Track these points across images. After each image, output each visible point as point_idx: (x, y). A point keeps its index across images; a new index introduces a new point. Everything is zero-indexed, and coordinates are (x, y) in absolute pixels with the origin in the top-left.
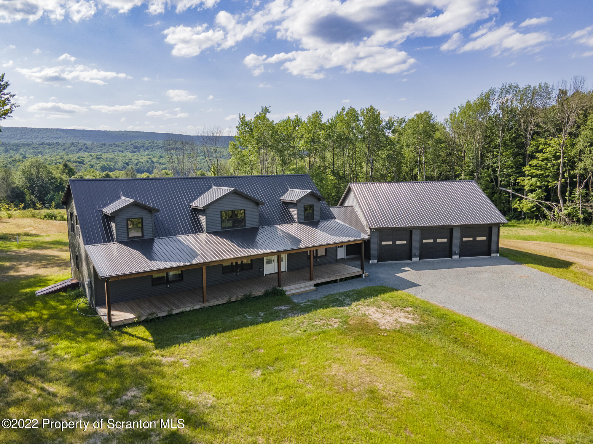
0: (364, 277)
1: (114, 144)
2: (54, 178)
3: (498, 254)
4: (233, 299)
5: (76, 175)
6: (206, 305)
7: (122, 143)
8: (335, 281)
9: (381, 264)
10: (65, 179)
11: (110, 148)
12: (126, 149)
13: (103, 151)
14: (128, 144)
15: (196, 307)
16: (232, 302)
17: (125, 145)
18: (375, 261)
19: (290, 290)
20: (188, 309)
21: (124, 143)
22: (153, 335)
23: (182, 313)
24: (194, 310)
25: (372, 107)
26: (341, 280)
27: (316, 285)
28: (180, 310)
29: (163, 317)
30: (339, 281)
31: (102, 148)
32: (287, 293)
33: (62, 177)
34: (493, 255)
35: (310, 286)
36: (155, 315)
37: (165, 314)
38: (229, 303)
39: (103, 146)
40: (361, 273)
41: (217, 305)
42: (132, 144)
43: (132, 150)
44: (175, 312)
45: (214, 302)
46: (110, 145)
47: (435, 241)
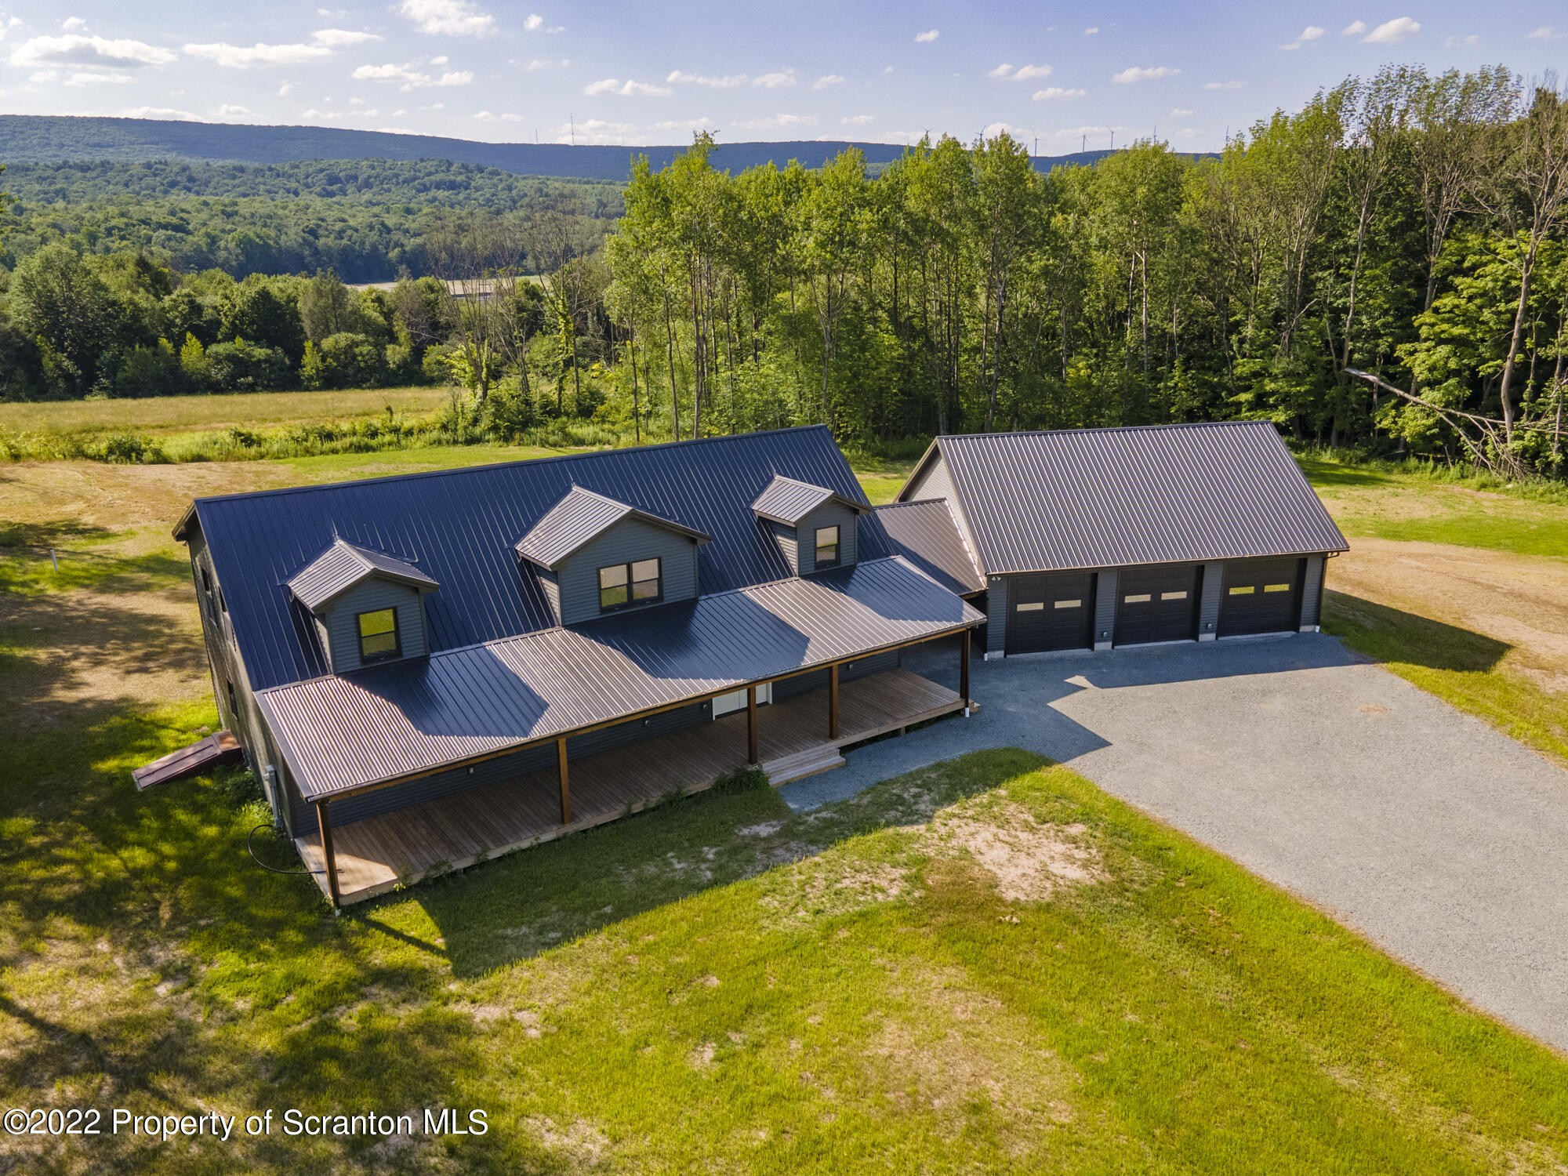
0: (967, 715)
1: (270, 169)
2: (114, 303)
3: (1318, 629)
4: (637, 808)
5: (176, 292)
6: (570, 828)
7: (293, 167)
8: (895, 734)
9: (1014, 663)
10: (144, 304)
11: (260, 179)
12: (307, 186)
13: (241, 189)
14: (311, 170)
15: (546, 837)
16: (634, 815)
17: (301, 172)
18: (999, 654)
19: (779, 771)
20: (525, 844)
21: (297, 167)
22: (446, 929)
23: (512, 855)
24: (540, 845)
25: (1005, 137)
26: (908, 729)
27: (844, 750)
28: (505, 850)
29: (465, 869)
30: (903, 731)
31: (236, 181)
32: (774, 781)
33: (136, 298)
34: (1303, 629)
35: (830, 754)
36: (445, 868)
37: (469, 862)
38: (629, 816)
39: (240, 174)
40: (961, 706)
41: (597, 827)
42: (322, 170)
43: (324, 189)
44: (493, 854)
45: (589, 821)
46: (258, 172)
47: (1156, 597)
